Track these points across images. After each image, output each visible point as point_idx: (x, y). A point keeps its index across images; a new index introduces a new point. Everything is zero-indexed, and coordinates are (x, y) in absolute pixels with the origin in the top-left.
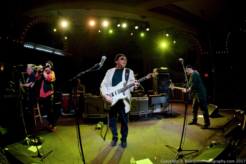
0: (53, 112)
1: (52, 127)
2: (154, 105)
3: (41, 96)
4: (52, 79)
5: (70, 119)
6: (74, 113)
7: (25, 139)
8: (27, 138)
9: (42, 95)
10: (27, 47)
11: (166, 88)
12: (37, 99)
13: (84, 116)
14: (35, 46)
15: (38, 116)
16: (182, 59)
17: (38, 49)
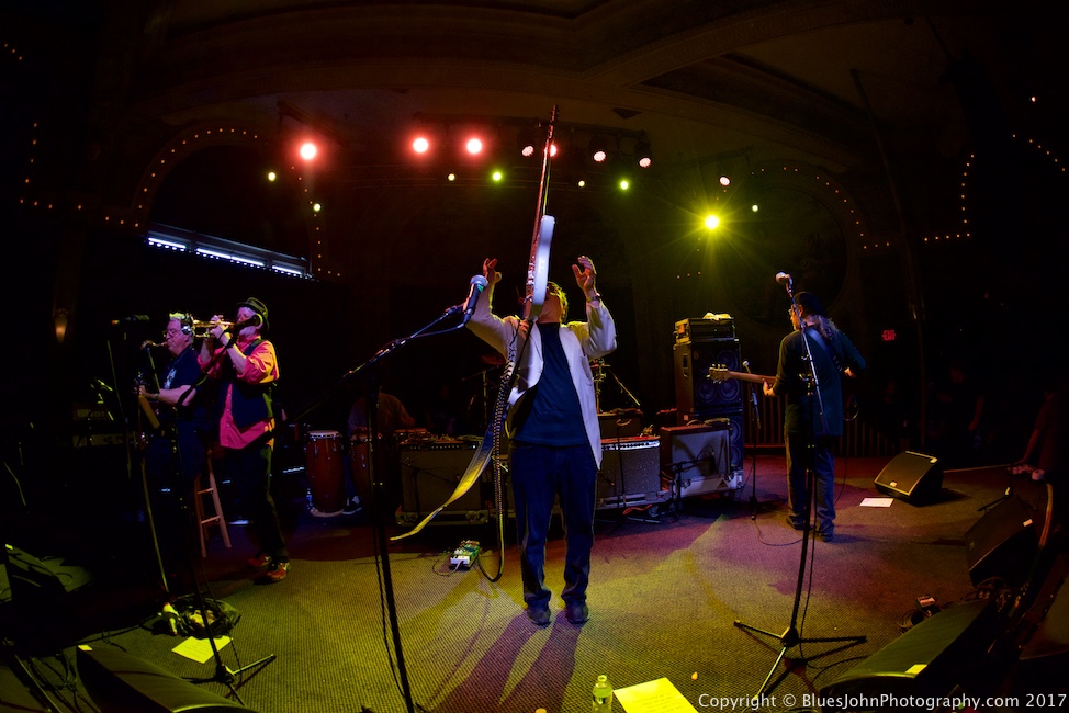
0: (273, 504)
1: (270, 565)
2: (684, 466)
3: (224, 443)
4: (265, 375)
5: (345, 533)
6: (359, 509)
7: (161, 610)
8: (169, 608)
9: (229, 438)
10: (159, 245)
11: (729, 395)
12: (210, 451)
13: (402, 517)
14: (194, 242)
15: (212, 519)
16: (787, 276)
17: (206, 252)
